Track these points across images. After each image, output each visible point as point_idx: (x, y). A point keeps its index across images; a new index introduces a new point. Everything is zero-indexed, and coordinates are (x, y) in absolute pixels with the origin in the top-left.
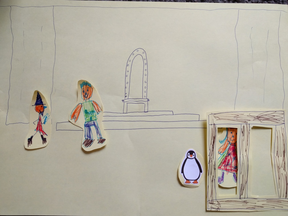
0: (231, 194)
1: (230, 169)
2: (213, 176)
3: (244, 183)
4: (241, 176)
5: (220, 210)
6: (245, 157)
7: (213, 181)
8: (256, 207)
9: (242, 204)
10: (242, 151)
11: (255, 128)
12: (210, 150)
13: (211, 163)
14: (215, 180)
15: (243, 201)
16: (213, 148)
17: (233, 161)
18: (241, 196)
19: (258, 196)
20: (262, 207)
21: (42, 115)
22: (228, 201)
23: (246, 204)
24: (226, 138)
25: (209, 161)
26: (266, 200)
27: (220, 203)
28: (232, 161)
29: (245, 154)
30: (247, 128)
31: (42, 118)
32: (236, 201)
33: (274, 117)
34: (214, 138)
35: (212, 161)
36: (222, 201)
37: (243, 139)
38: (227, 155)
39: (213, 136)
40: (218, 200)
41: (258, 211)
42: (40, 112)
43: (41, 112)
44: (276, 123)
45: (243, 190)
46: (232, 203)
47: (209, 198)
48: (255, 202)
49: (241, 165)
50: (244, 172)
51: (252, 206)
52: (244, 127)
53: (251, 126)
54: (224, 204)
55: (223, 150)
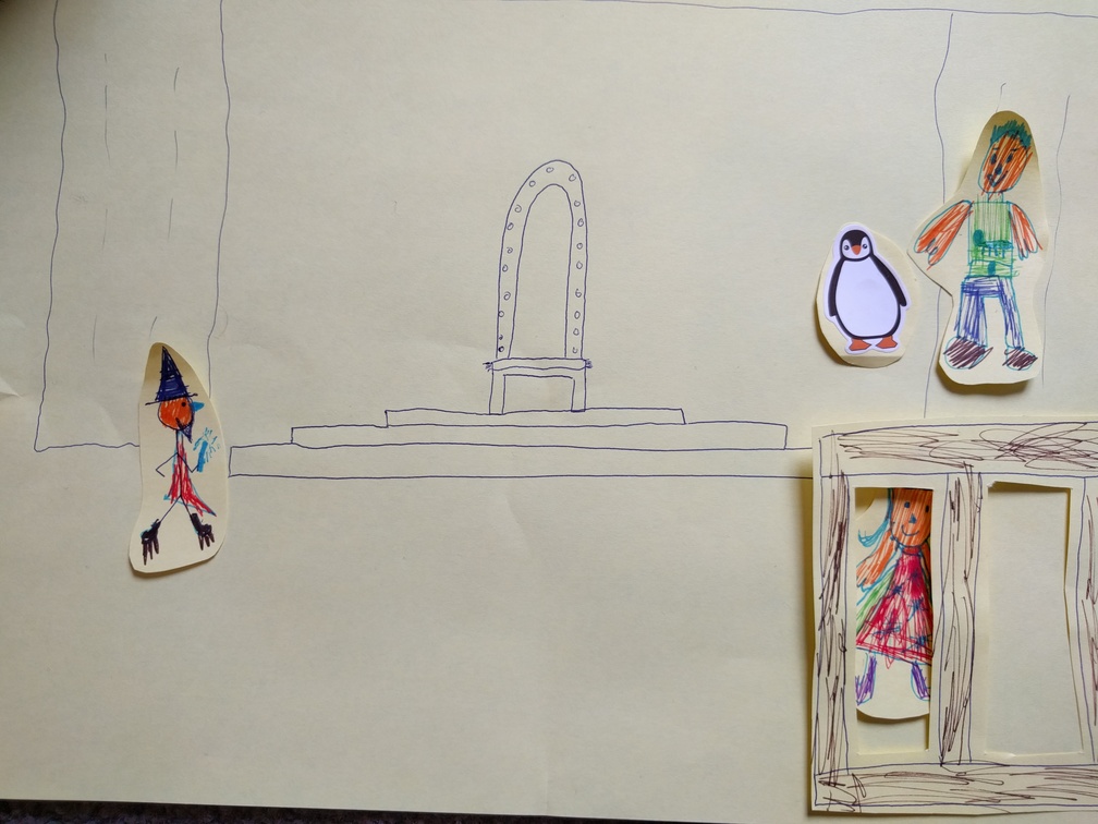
0: (906, 748)
1: (897, 646)
2: (837, 678)
3: (958, 703)
4: (947, 676)
5: (865, 810)
6: (961, 605)
7: (834, 695)
8: (1003, 797)
9: (947, 788)
10: (950, 581)
11: (1001, 488)
12: (823, 576)
13: (828, 628)
14: (843, 691)
15: (954, 775)
16: (837, 567)
17: (913, 615)
18: (947, 754)
19: (1013, 755)
20: (1029, 797)
21: (189, 437)
22: (893, 774)
23: (965, 787)
24: (885, 525)
25: (823, 619)
26: (1042, 769)
27: (863, 781)
28: (907, 614)
29: (961, 591)
30: (971, 488)
31: (188, 446)
32: (924, 774)
33: (1079, 446)
34: (842, 528)
35: (832, 618)
36: (873, 775)
37: (955, 531)
38: (889, 593)
39: (839, 520)
40: (855, 772)
41: (1009, 814)
42: (180, 425)
43: (182, 428)
44: (1085, 468)
45: (955, 731)
46: (909, 783)
47: (822, 763)
48: (1000, 778)
49: (947, 634)
50: (957, 661)
51: (988, 792)
52: (958, 484)
53: (989, 481)
54: (879, 785)
55: (872, 571)
